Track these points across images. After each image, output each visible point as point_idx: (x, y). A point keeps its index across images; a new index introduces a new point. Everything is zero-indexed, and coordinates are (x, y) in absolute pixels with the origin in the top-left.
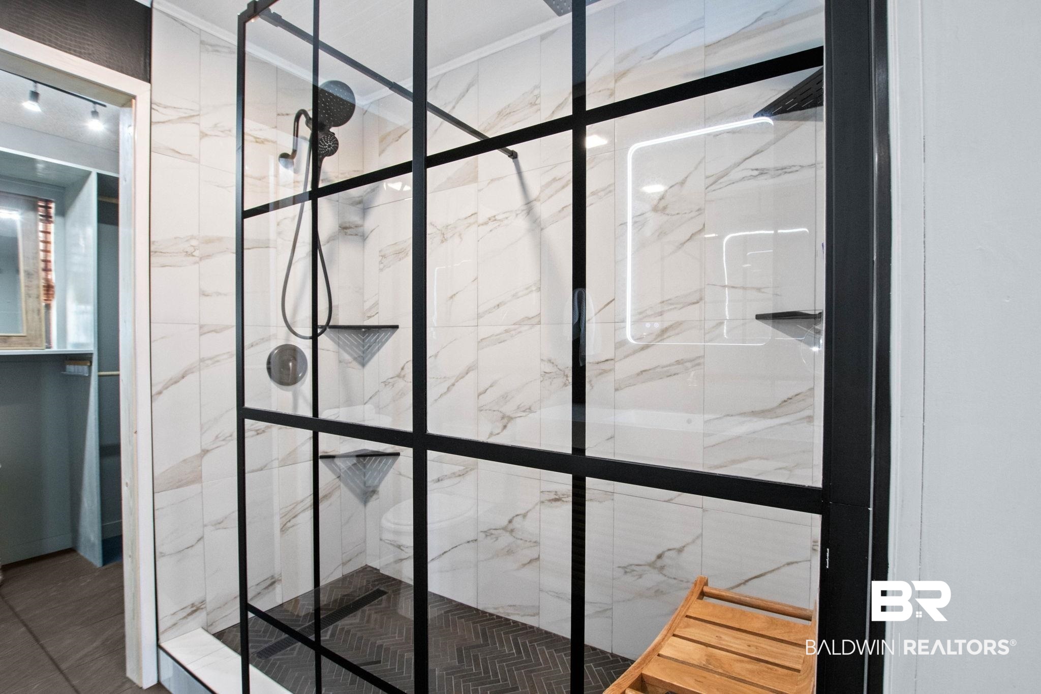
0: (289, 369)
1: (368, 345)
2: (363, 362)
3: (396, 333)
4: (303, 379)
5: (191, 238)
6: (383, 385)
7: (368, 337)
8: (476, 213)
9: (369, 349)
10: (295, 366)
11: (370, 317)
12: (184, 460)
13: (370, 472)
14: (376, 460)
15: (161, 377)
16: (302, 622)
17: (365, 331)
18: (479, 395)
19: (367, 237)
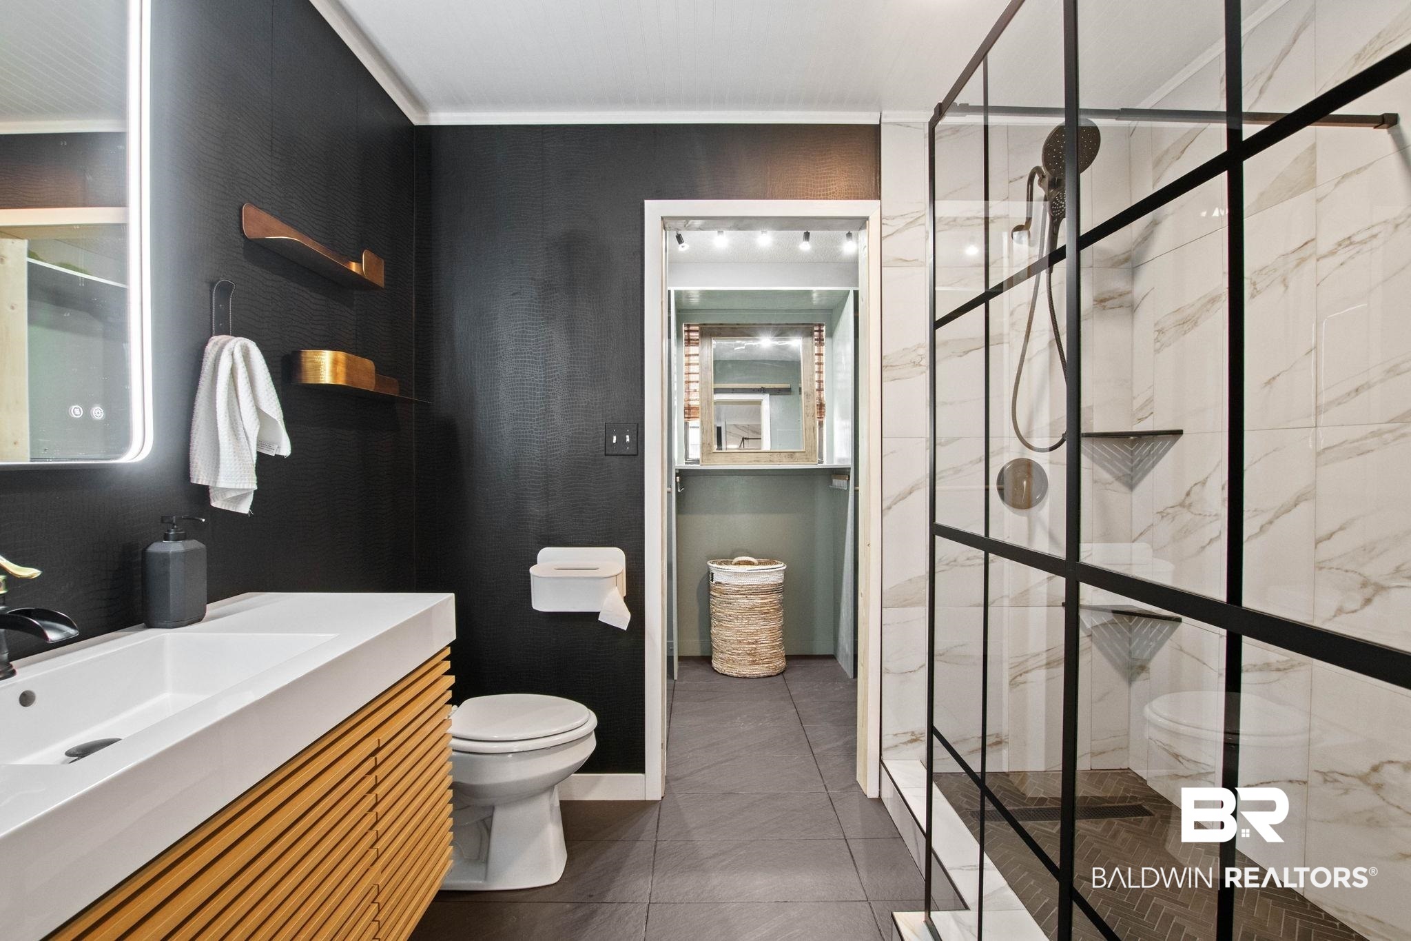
0: (1022, 489)
1: (1138, 459)
2: (1131, 483)
3: (1179, 440)
4: (1041, 503)
5: (918, 348)
6: (1159, 516)
7: (1137, 448)
8: (1313, 240)
9: (1139, 464)
10: (1029, 485)
11: (1141, 420)
12: (910, 580)
13: (1137, 640)
14: (1145, 624)
15: (892, 491)
16: (1027, 802)
17: (1135, 440)
18: (1318, 542)
19: (1137, 307)
